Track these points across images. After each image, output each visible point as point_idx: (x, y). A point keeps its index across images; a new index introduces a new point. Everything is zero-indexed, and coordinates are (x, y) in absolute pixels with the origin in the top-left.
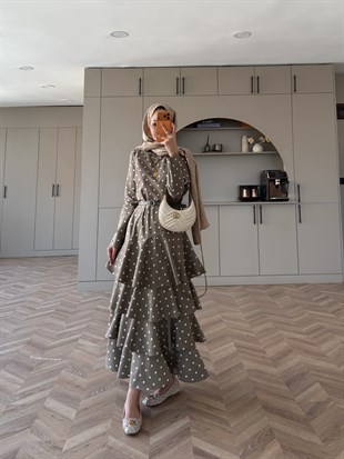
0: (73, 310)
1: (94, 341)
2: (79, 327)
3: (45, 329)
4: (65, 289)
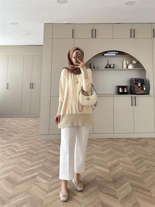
0: (36, 153)
1: (46, 178)
2: (38, 166)
3: (19, 168)
4: (33, 138)
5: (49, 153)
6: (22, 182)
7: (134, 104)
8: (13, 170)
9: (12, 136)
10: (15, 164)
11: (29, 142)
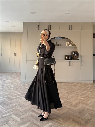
0: (19, 88)
2: (21, 93)
3: (12, 93)
4: (17, 82)
5: (26, 88)
6: (14, 99)
7: (70, 65)
8: (9, 94)
9: (6, 81)
10: (10, 92)
11: (15, 84)
